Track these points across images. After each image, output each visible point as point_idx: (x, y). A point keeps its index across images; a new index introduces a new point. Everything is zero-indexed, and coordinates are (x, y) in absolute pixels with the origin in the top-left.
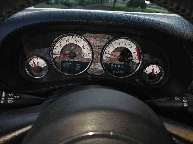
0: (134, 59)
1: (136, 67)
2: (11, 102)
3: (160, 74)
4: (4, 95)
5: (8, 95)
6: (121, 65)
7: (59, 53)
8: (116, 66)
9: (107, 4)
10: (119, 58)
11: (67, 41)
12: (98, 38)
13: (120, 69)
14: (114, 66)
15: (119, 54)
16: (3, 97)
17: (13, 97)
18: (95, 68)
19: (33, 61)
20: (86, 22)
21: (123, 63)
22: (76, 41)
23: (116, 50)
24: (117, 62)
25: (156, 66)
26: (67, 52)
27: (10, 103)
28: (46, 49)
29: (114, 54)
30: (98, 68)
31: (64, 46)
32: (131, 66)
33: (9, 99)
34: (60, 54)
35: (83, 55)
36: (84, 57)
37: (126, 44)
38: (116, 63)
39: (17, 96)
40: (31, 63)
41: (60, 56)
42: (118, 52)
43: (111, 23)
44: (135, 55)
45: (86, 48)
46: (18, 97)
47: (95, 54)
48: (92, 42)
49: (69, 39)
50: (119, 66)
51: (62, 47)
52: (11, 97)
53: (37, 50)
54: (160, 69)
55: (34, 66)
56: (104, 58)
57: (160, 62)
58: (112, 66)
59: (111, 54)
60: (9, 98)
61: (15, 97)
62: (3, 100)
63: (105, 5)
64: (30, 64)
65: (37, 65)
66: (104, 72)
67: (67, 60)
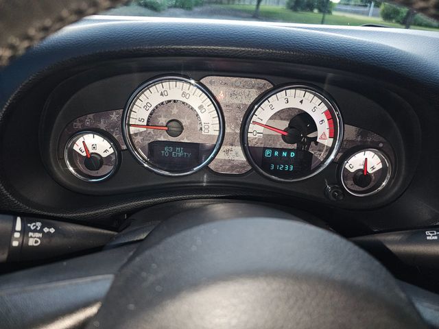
0: (321, 138)
1: (325, 156)
2: (36, 242)
3: (381, 173)
4: (18, 226)
5: (29, 225)
6: (289, 151)
7: (145, 123)
8: (276, 153)
9: (242, 3)
10: (286, 134)
11: (162, 94)
12: (237, 87)
13: (287, 161)
14: (273, 153)
15: (284, 125)
16: (18, 232)
17: (41, 231)
18: (227, 158)
19: (83, 142)
20: (215, 49)
21: (295, 146)
22: (183, 93)
23: (279, 115)
24: (281, 144)
25: (372, 154)
26: (163, 121)
27: (33, 246)
28: (114, 113)
29: (273, 124)
30: (236, 158)
31: (157, 107)
32: (313, 152)
33: (31, 237)
34: (147, 125)
35: (201, 128)
36: (203, 133)
37: (301, 102)
38: (278, 146)
39: (49, 228)
40: (78, 146)
41: (145, 129)
42: (282, 119)
43: (274, 51)
44: (323, 128)
45: (207, 111)
46: (52, 230)
47: (228, 126)
48: (221, 97)
49: (168, 90)
50: (285, 154)
51: (151, 109)
52: (35, 231)
53: (91, 116)
54: (383, 161)
55: (84, 154)
56: (249, 135)
57: (381, 145)
58: (268, 152)
59: (266, 126)
60: (30, 234)
61: (46, 230)
62: (16, 239)
63: (237, 6)
64: (76, 148)
65: (91, 151)
66: (250, 168)
67: (162, 139)
